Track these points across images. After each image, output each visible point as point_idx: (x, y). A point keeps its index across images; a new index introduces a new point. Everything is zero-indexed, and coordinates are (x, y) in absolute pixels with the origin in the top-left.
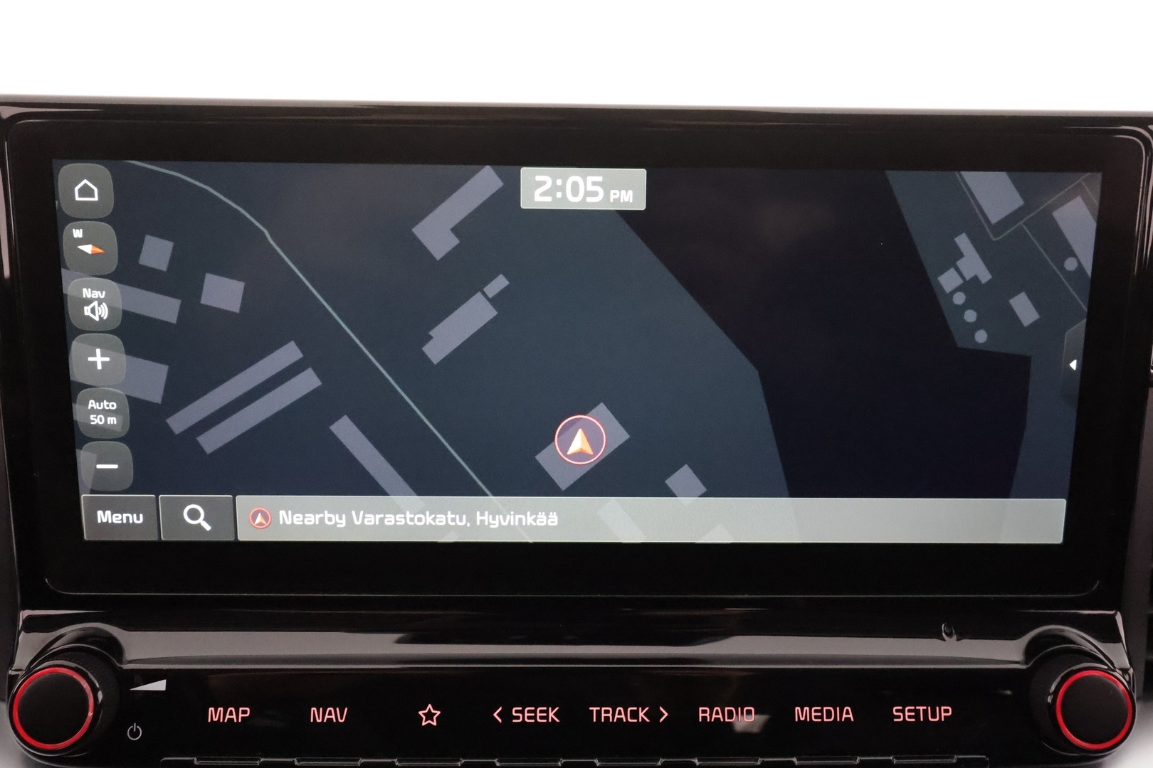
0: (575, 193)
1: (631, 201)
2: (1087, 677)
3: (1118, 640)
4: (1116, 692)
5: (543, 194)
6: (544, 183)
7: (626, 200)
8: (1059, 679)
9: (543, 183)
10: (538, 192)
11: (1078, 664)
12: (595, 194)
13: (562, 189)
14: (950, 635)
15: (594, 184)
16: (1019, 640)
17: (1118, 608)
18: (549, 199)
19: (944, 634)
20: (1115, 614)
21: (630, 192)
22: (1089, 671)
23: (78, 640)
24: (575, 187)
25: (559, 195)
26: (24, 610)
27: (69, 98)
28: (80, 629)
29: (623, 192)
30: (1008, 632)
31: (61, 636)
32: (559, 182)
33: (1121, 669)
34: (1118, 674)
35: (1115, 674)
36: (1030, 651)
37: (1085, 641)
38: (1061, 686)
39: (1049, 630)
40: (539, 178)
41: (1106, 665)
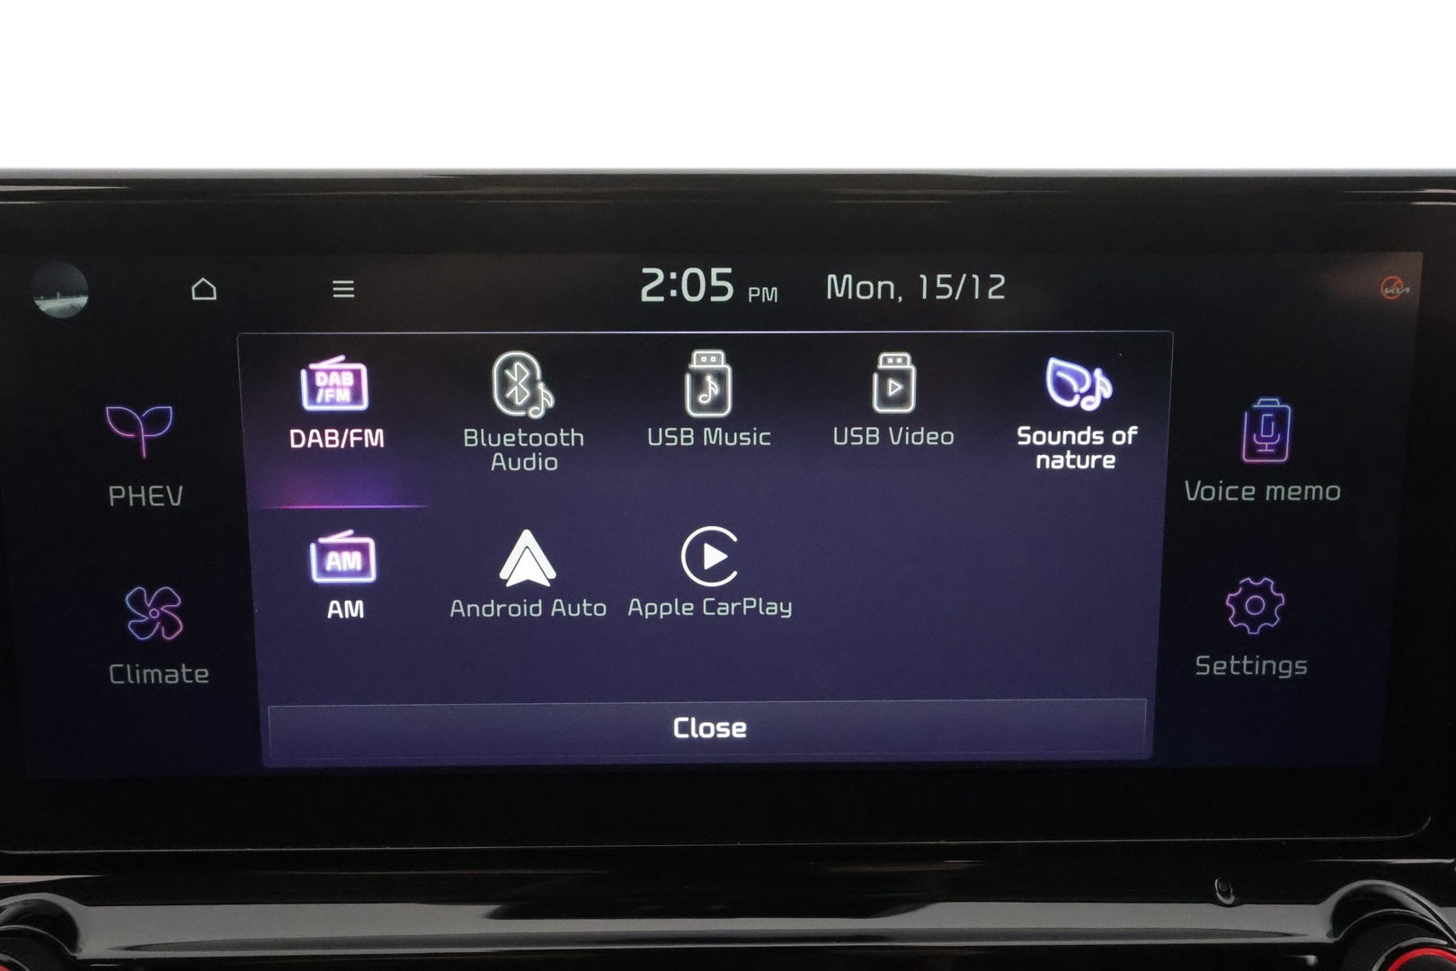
0: (694, 289)
1: (777, 301)
2: (1420, 958)
5: (650, 293)
6: (654, 277)
7: (770, 299)
8: (1382, 959)
9: (651, 277)
10: (645, 290)
11: (1408, 939)
12: (723, 291)
13: (677, 284)
14: (1226, 895)
15: (720, 277)
16: (1321, 905)
18: (660, 299)
19: (1218, 895)
21: (775, 289)
22: (1424, 950)
23: (13, 919)
25: (673, 293)
29: (765, 289)
30: (1312, 896)
32: (673, 276)
36: (1339, 917)
37: (1415, 903)
38: (1387, 969)
39: (1364, 887)
40: (645, 270)
41: (1446, 938)
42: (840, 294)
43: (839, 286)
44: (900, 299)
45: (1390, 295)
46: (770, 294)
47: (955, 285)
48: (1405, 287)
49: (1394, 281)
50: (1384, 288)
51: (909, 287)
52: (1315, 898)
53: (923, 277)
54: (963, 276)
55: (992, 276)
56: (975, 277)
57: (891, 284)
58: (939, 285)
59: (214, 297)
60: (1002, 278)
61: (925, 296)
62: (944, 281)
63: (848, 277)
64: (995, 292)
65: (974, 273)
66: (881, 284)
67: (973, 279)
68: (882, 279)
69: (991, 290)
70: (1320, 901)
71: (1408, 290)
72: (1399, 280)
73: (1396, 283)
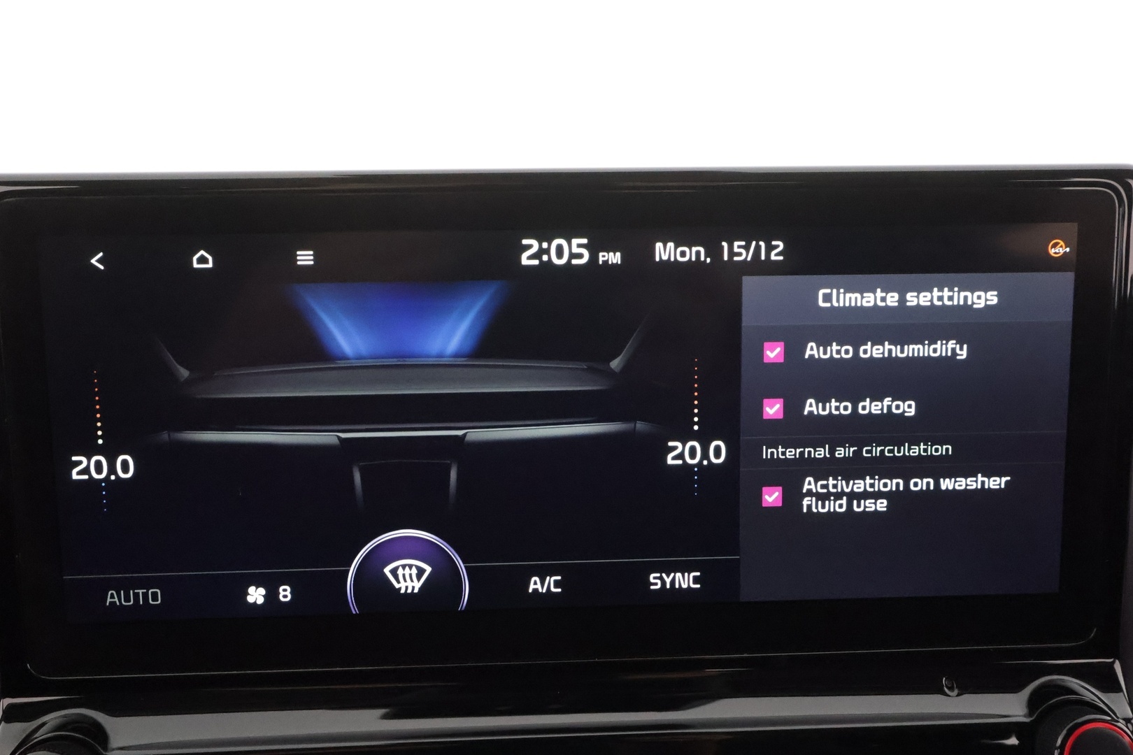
0: (560, 255)
1: (619, 263)
2: (1091, 730)
3: (1119, 690)
4: (1122, 744)
5: (530, 258)
7: (615, 262)
8: (1064, 732)
9: (530, 247)
10: (524, 256)
11: (1082, 716)
12: (580, 256)
13: (547, 251)
14: (951, 689)
15: (579, 246)
16: (1019, 694)
17: (1116, 657)
18: (536, 262)
19: (946, 689)
20: (1113, 662)
21: (618, 254)
22: (1093, 724)
23: (58, 728)
24: (560, 250)
25: (545, 258)
26: (4, 698)
27: (53, 175)
28: (65, 716)
29: (611, 254)
30: (1012, 687)
31: (43, 724)
32: (545, 245)
33: (1124, 719)
34: (1121, 724)
35: (1119, 724)
36: (1033, 703)
37: (1087, 691)
38: (1068, 739)
39: (1050, 681)
40: (525, 242)
41: (1109, 715)
42: (665, 258)
43: (664, 251)
44: (708, 260)
45: (1055, 253)
46: (615, 258)
47: (747, 248)
48: (1066, 248)
49: (1058, 243)
50: (1052, 248)
51: (714, 251)
52: (1015, 688)
53: (725, 244)
54: (754, 243)
55: (774, 243)
56: (762, 244)
57: (702, 250)
58: (736, 250)
59: (210, 265)
60: (781, 245)
61: (726, 258)
62: (739, 247)
63: (671, 245)
64: (776, 255)
65: (761, 241)
66: (694, 249)
67: (760, 246)
68: (695, 246)
69: (773, 253)
70: (1019, 692)
71: (1068, 250)
72: (1062, 243)
73: (1060, 245)
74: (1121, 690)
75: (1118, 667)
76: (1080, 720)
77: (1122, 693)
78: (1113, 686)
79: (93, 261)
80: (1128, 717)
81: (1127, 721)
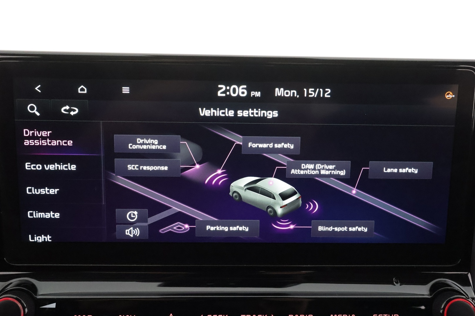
0: (234, 92)
1: (260, 96)
2: (457, 301)
3: (470, 285)
4: (471, 308)
5: (221, 93)
7: (258, 96)
8: (445, 302)
9: (222, 88)
10: (219, 92)
11: (453, 296)
12: (243, 93)
13: (229, 91)
14: (397, 283)
15: (243, 88)
17: (469, 271)
18: (224, 95)
19: (394, 282)
20: (468, 274)
21: (259, 93)
22: (457, 299)
23: (18, 285)
24: (234, 90)
25: (228, 93)
28: (19, 280)
29: (256, 92)
30: (423, 282)
31: (11, 283)
32: (228, 88)
33: (471, 298)
35: (469, 300)
36: (432, 290)
37: (455, 285)
38: (446, 306)
39: (440, 281)
40: (220, 86)
41: (465, 296)
42: (279, 95)
43: (279, 92)
44: (298, 96)
45: (448, 97)
46: (258, 94)
47: (315, 91)
48: (453, 95)
49: (450, 93)
50: (447, 95)
51: (300, 92)
52: (424, 283)
53: (305, 90)
54: (318, 89)
55: (326, 90)
56: (321, 90)
57: (295, 92)
58: (310, 92)
59: (86, 92)
60: (329, 90)
61: (305, 96)
62: (311, 91)
63: (282, 89)
64: (327, 95)
65: (321, 89)
66: (292, 91)
67: (321, 91)
68: (292, 90)
69: (326, 94)
70: (426, 285)
71: (454, 96)
72: (451, 93)
73: (450, 94)
74: (471, 286)
75: (469, 275)
76: (452, 298)
77: (471, 287)
78: (467, 284)
79: (36, 89)
80: (473, 297)
81: (473, 299)
